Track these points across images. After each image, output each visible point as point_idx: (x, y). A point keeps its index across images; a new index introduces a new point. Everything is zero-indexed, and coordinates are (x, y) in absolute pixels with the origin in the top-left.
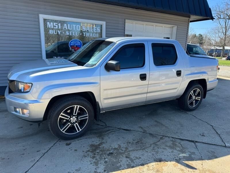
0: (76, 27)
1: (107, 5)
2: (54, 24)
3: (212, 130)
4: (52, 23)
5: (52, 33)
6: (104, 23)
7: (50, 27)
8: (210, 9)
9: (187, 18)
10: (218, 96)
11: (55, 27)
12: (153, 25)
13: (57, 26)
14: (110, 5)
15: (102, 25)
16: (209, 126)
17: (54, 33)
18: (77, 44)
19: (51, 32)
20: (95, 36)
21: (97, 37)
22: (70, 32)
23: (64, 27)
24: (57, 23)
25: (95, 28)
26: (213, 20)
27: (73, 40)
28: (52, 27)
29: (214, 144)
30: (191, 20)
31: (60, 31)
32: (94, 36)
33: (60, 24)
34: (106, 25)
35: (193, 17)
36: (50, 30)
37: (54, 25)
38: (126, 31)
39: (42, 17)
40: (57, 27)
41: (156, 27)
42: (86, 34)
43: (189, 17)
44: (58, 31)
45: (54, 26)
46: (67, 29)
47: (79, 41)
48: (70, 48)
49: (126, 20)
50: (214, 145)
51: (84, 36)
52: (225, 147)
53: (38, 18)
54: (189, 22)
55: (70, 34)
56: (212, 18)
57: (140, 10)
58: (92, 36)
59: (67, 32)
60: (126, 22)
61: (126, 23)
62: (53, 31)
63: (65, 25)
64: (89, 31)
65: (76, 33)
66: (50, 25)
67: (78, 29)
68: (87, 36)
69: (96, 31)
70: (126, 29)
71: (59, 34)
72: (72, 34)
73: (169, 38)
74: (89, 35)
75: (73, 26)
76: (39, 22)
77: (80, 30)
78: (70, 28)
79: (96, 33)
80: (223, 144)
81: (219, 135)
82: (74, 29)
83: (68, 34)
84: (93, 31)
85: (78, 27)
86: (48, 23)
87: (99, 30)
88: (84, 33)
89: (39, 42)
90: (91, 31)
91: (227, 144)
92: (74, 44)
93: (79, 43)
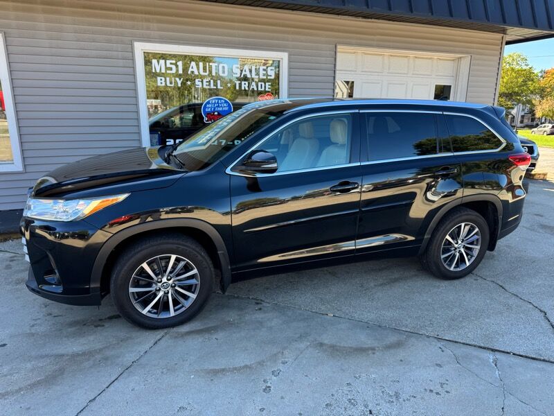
0: (217, 68)
1: (291, 11)
2: (168, 62)
3: (544, 323)
4: (162, 62)
5: (164, 84)
6: (284, 57)
7: (158, 71)
9: (499, 36)
11: (171, 69)
12: (407, 57)
13: (174, 67)
14: (298, 12)
15: (279, 61)
16: (536, 312)
17: (168, 84)
18: (221, 109)
19: (161, 83)
20: (263, 89)
21: (267, 89)
22: (205, 81)
23: (190, 70)
24: (174, 62)
25: (264, 70)
27: (212, 100)
28: (163, 71)
29: (542, 358)
30: (508, 38)
31: (180, 79)
32: (260, 89)
33: (180, 64)
34: (290, 61)
35: (514, 32)
36: (159, 78)
37: (168, 65)
38: (337, 72)
39: (140, 48)
40: (174, 71)
41: (416, 59)
42: (240, 85)
43: (504, 32)
44: (177, 79)
45: (167, 68)
46: (196, 73)
47: (226, 102)
48: (205, 119)
49: (338, 47)
50: (544, 360)
51: (237, 88)
53: (133, 52)
54: (504, 43)
55: (205, 86)
57: (373, 20)
58: (256, 89)
59: (197, 80)
60: (338, 50)
61: (338, 54)
62: (166, 79)
63: (193, 64)
64: (249, 76)
65: (219, 82)
66: (158, 66)
67: (224, 72)
68: (243, 88)
69: (264, 75)
70: (337, 68)
71: (180, 85)
72: (210, 85)
73: (450, 86)
74: (248, 87)
75: (210, 67)
76: (134, 60)
77: (226, 74)
78: (205, 71)
79: (265, 81)
82: (214, 74)
83: (200, 86)
84: (257, 77)
85: (223, 68)
86: (154, 62)
87: (272, 74)
88: (237, 83)
89: (135, 106)
90: (254, 76)
92: (215, 109)
93: (225, 105)
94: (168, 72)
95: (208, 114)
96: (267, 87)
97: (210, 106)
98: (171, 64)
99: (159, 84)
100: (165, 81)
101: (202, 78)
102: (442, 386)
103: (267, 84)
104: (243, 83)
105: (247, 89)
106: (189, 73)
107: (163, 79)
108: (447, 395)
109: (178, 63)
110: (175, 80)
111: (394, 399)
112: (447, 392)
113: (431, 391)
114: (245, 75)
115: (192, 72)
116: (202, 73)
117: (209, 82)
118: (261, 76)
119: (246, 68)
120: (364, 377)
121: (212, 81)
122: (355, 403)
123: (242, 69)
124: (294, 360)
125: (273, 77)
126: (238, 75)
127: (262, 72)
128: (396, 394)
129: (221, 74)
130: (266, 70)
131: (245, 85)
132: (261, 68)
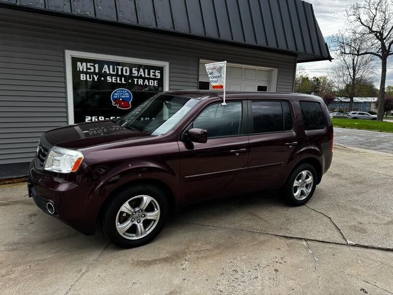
0: (122, 70)
2: (89, 64)
3: (330, 223)
4: (84, 64)
5: (85, 79)
7: (81, 70)
8: (326, 44)
9: (294, 58)
10: (340, 176)
11: (90, 69)
12: (241, 68)
13: (92, 68)
15: (163, 67)
16: (325, 219)
17: (88, 79)
18: (124, 97)
19: (83, 78)
20: (153, 84)
21: (155, 85)
22: (113, 78)
23: (104, 70)
24: (93, 64)
25: (153, 72)
26: (331, 61)
27: (118, 90)
28: (85, 70)
30: (298, 59)
32: (150, 84)
33: (97, 66)
34: (170, 68)
36: (82, 75)
37: (89, 67)
38: (200, 76)
39: (69, 54)
40: (92, 70)
42: (138, 81)
43: (296, 55)
44: (95, 76)
45: (87, 69)
46: (108, 72)
47: (128, 92)
48: (113, 103)
49: (201, 60)
50: (333, 243)
51: (136, 83)
52: (347, 245)
53: (64, 57)
54: (296, 61)
55: (113, 81)
56: (330, 59)
58: (148, 84)
59: (108, 77)
60: (200, 62)
63: (106, 66)
64: (143, 76)
65: (123, 79)
66: (81, 67)
67: (126, 73)
68: (139, 84)
69: (153, 75)
70: (200, 73)
71: (96, 80)
72: (117, 81)
73: (266, 87)
74: (143, 83)
75: (117, 69)
76: (64, 62)
77: (128, 74)
78: (114, 71)
79: (154, 79)
80: (345, 241)
81: (340, 230)
82: (120, 73)
83: (110, 81)
84: (149, 77)
85: (126, 70)
86: (79, 64)
87: (158, 75)
88: (136, 80)
89: (64, 93)
90: (146, 76)
91: (349, 242)
92: (120, 96)
93: (127, 94)
94: (88, 71)
95: (115, 100)
96: (155, 83)
97: (117, 94)
98: (90, 65)
99: (82, 79)
100: (86, 77)
101: (112, 75)
102: (282, 258)
103: (155, 81)
104: (139, 80)
105: (142, 84)
106: (103, 72)
107: (85, 75)
108: (286, 263)
109: (95, 66)
110: (93, 77)
111: (258, 268)
112: (285, 262)
113: (277, 262)
114: (141, 75)
115: (105, 72)
116: (111, 72)
117: (117, 79)
118: (152, 76)
119: (141, 70)
120: (239, 258)
121: (118, 78)
122: (237, 271)
123: (138, 71)
124: (196, 252)
125: (159, 77)
126: (136, 75)
127: (152, 74)
128: (259, 265)
129: (125, 74)
130: (154, 72)
131: (141, 82)
132: (152, 71)
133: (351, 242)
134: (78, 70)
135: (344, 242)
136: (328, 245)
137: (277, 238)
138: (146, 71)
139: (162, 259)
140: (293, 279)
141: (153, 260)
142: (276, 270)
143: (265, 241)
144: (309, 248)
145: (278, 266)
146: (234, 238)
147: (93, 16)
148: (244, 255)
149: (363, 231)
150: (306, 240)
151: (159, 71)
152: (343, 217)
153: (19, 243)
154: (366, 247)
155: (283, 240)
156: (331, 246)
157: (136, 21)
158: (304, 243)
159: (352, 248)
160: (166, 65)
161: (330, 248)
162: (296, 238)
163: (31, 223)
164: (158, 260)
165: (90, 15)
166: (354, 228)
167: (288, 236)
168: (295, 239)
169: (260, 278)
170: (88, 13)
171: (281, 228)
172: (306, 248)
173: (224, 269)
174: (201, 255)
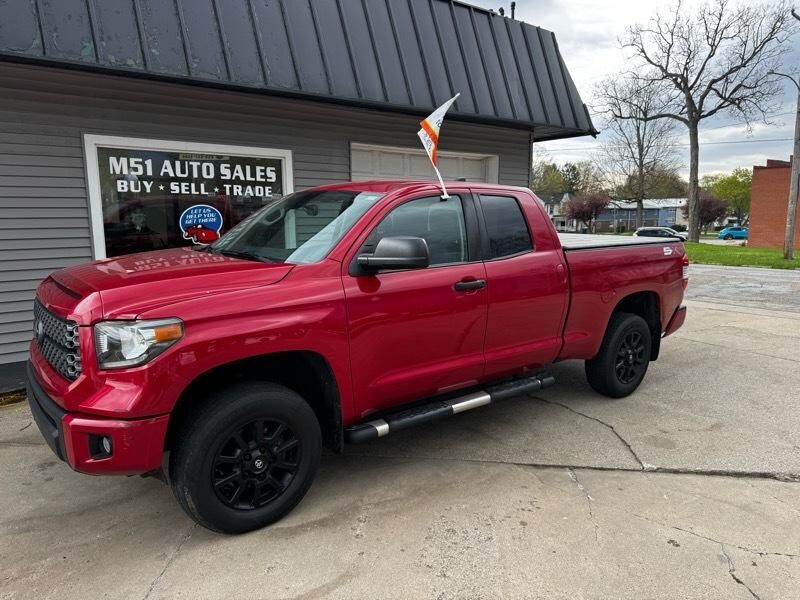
0: (200, 169)
2: (132, 160)
3: (613, 437)
4: (124, 160)
5: (126, 190)
7: (118, 172)
8: (584, 106)
11: (136, 169)
13: (140, 167)
15: (280, 160)
16: (604, 429)
17: (133, 190)
18: (206, 221)
19: (123, 188)
20: (262, 194)
21: (267, 195)
22: (183, 184)
23: (163, 170)
24: (141, 160)
25: (262, 171)
26: (595, 137)
28: (125, 172)
29: (616, 468)
30: (535, 135)
31: (149, 183)
32: (257, 194)
33: (149, 163)
34: (295, 161)
35: (541, 130)
36: (119, 182)
37: (133, 165)
39: (92, 142)
40: (140, 172)
42: (231, 190)
43: (531, 128)
44: (145, 183)
45: (130, 169)
46: (172, 174)
47: (213, 211)
48: (185, 234)
49: (353, 144)
50: (618, 469)
51: (228, 193)
52: (643, 470)
53: (82, 148)
54: (532, 139)
55: (183, 192)
56: (593, 133)
58: (252, 195)
59: (172, 184)
60: (352, 148)
61: (352, 153)
62: (129, 183)
63: (167, 163)
64: (242, 178)
65: (202, 186)
66: (116, 165)
67: (208, 174)
68: (235, 194)
69: (262, 177)
70: (353, 168)
71: (148, 191)
72: (190, 190)
74: (243, 192)
75: (191, 167)
76: (83, 158)
77: (212, 176)
78: (183, 172)
79: (264, 184)
80: (639, 465)
81: (629, 446)
82: (195, 175)
83: (177, 192)
84: (253, 179)
85: (208, 167)
86: (113, 160)
87: (272, 176)
88: (228, 187)
89: (85, 220)
90: (249, 178)
91: (647, 466)
92: (197, 220)
93: (212, 215)
94: (132, 173)
95: (188, 228)
96: (267, 191)
97: (191, 216)
98: (136, 163)
99: (120, 190)
100: (129, 186)
101: (179, 180)
102: (531, 503)
103: (267, 188)
104: (235, 187)
105: (240, 194)
106: (162, 174)
107: (125, 182)
108: (539, 510)
109: (146, 162)
110: (142, 185)
111: (490, 522)
112: (538, 508)
113: (523, 510)
114: (238, 177)
115: (166, 174)
116: (179, 174)
117: (190, 186)
118: (259, 179)
119: (238, 167)
120: (455, 508)
121: (193, 185)
122: (454, 532)
123: (232, 169)
124: (377, 505)
125: (274, 180)
126: (228, 177)
127: (259, 174)
128: (491, 518)
129: (205, 176)
130: (264, 171)
131: (238, 190)
132: (258, 168)
133: (649, 465)
134: (112, 172)
135: (638, 467)
136: (610, 474)
137: (520, 469)
138: (248, 168)
139: (315, 523)
140: (552, 535)
141: (299, 526)
142: (523, 524)
143: (499, 475)
144: (577, 481)
145: (526, 516)
146: (443, 475)
147: (142, 68)
148: (464, 503)
149: (669, 445)
150: (572, 468)
151: (274, 169)
152: (634, 424)
153: (30, 519)
154: (676, 472)
155: (531, 472)
156: (617, 474)
157: (226, 75)
158: (569, 473)
159: (651, 476)
160: (286, 156)
161: (614, 478)
162: (554, 466)
163: (47, 480)
164: (308, 525)
165: (135, 67)
166: (653, 441)
167: (538, 463)
168: (552, 469)
169: (495, 538)
170: (130, 62)
171: (525, 451)
172: (572, 481)
173: (430, 529)
174: (387, 509)
